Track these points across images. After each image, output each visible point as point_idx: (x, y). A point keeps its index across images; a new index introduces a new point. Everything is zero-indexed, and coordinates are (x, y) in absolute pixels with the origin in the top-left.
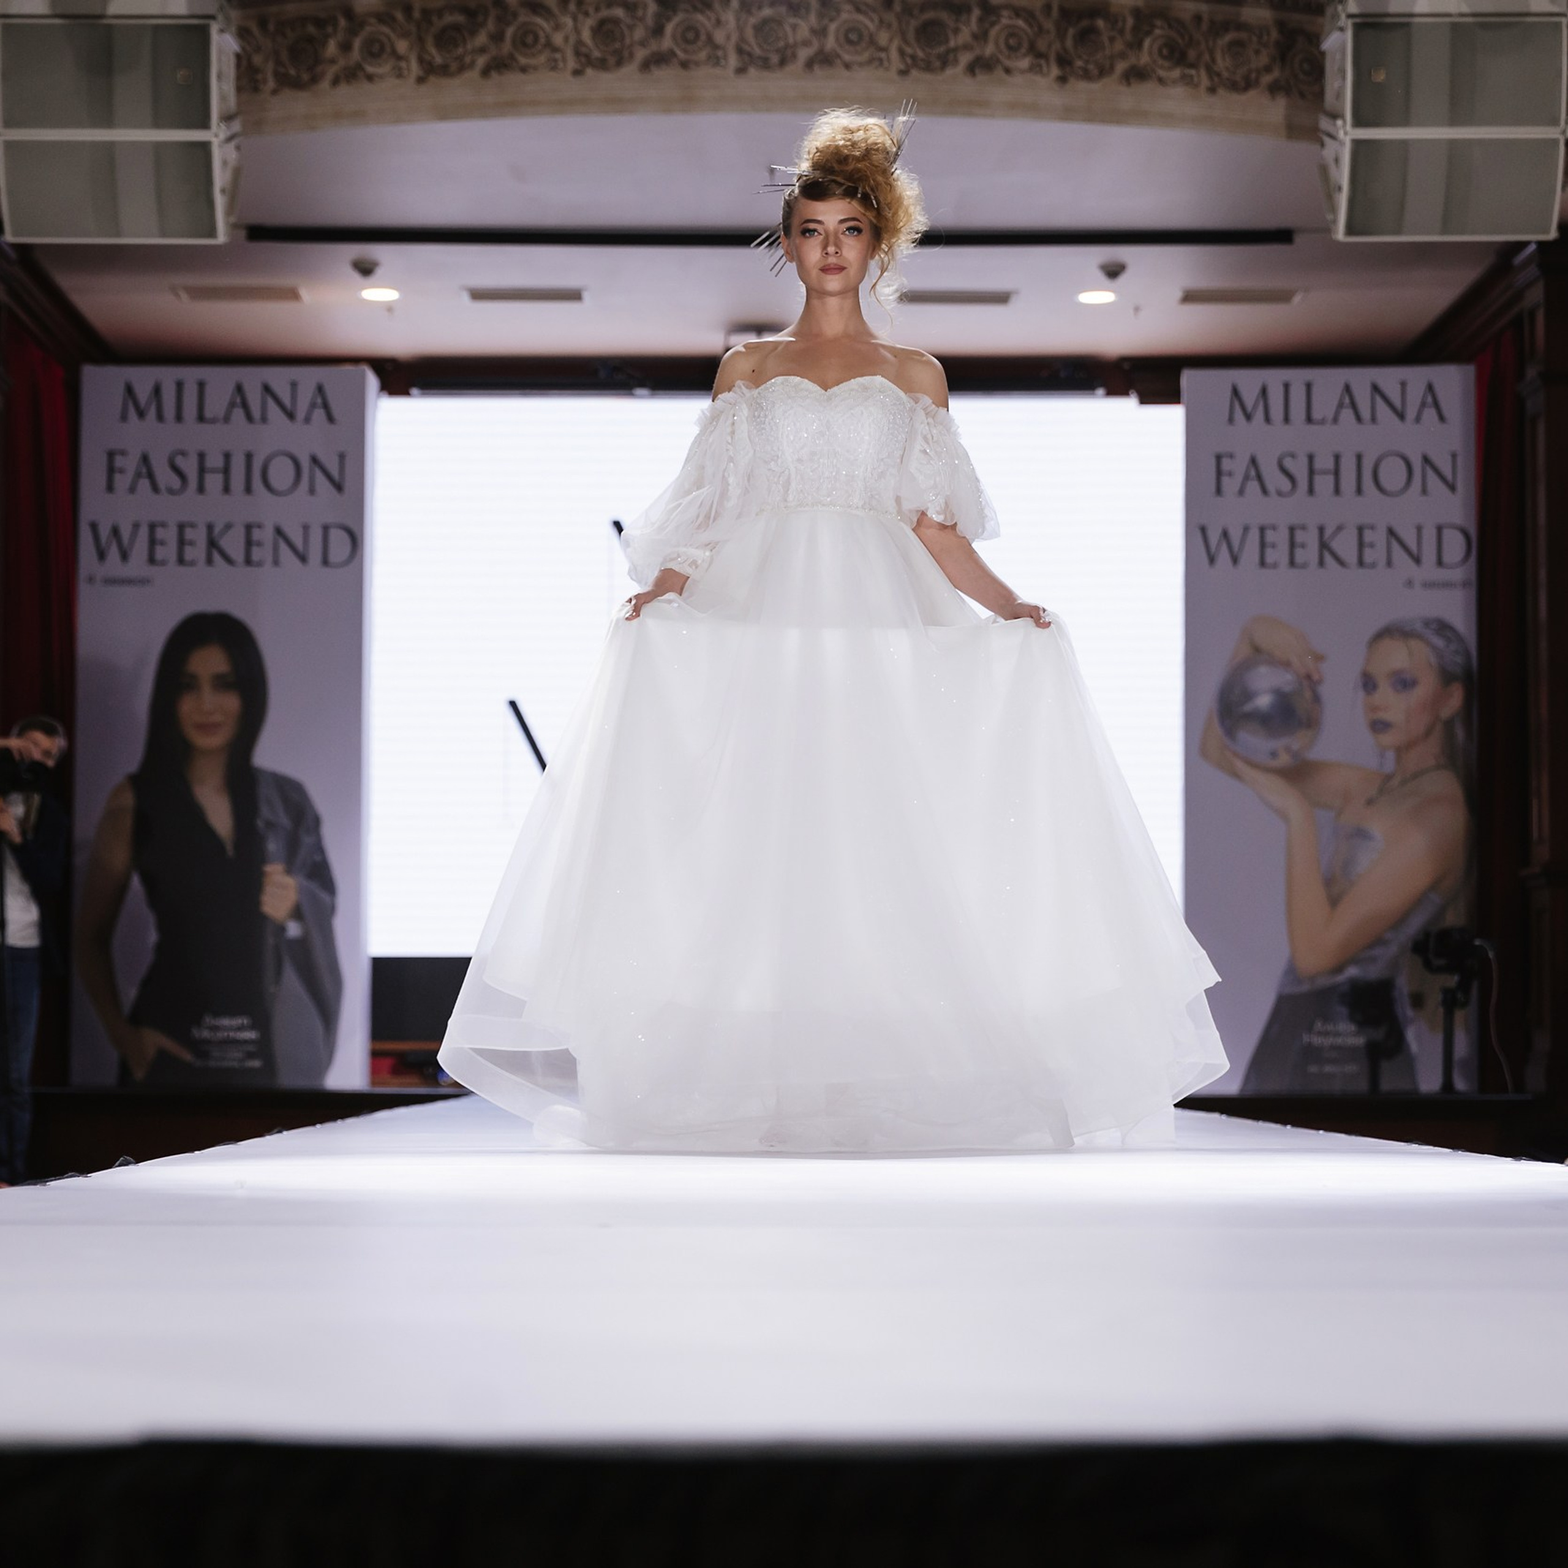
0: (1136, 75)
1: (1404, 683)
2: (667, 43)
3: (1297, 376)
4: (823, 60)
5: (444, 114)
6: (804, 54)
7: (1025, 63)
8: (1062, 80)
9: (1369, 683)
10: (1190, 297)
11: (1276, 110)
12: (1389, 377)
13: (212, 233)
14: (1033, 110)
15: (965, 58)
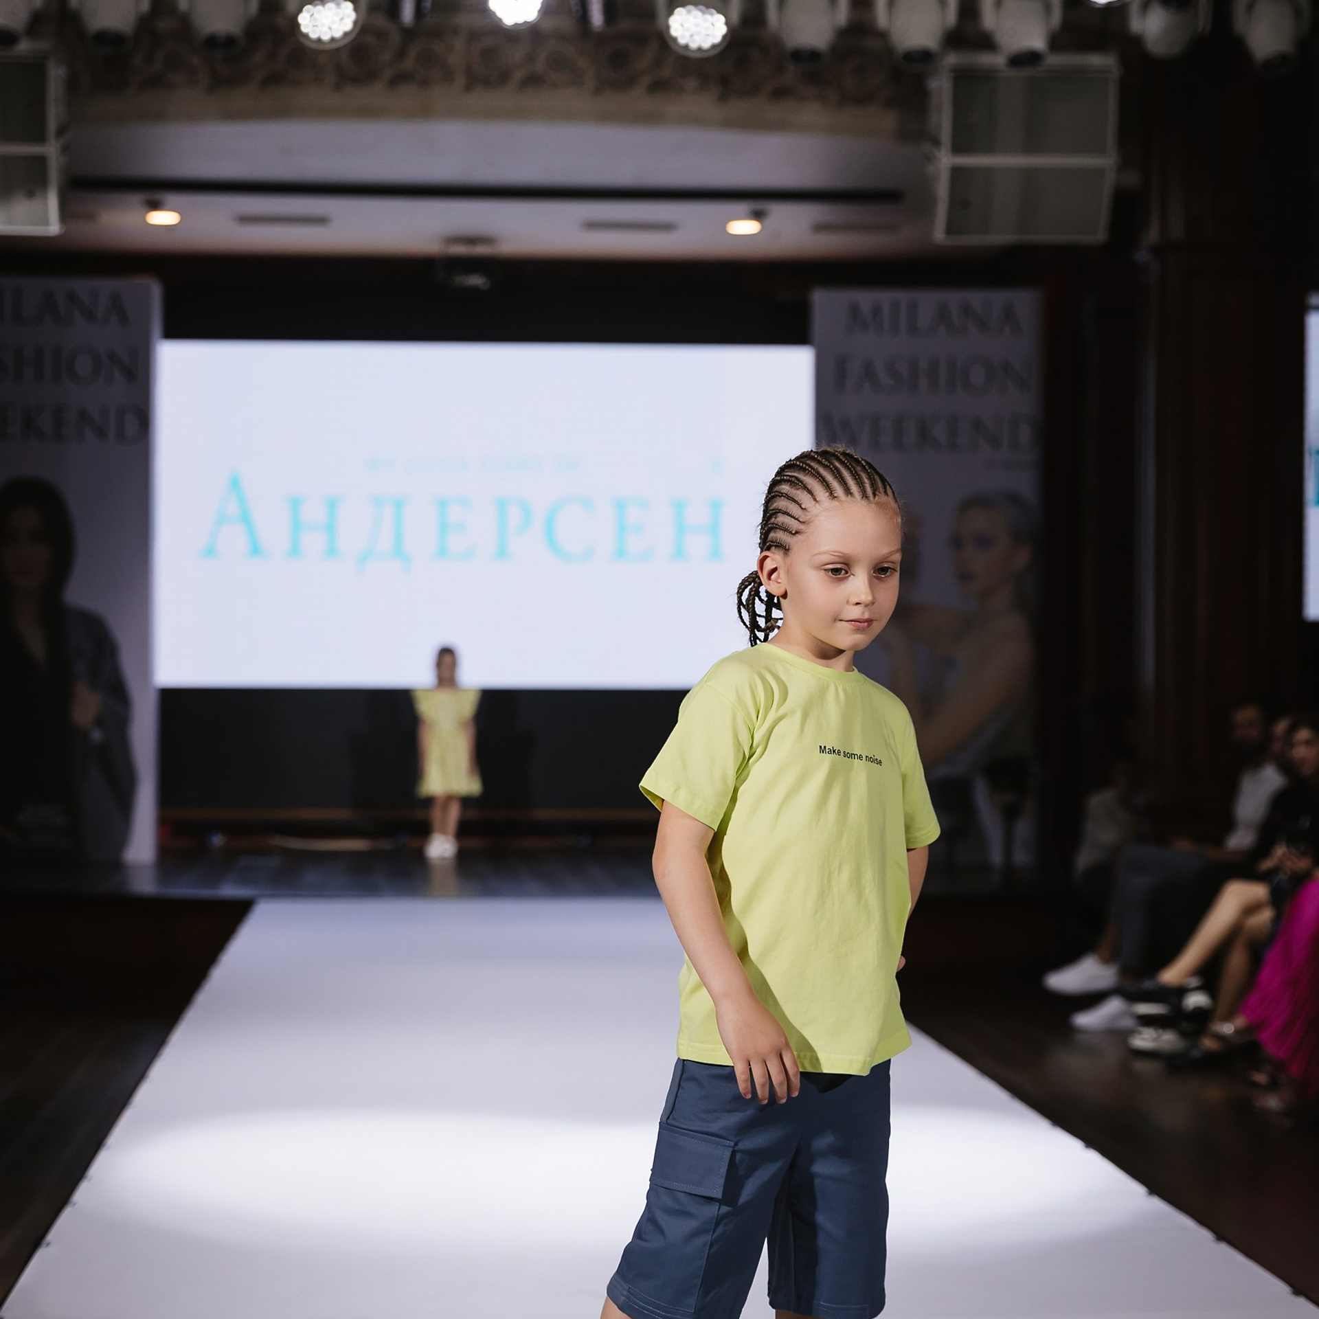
0: (780, 94)
1: (984, 542)
2: (409, 63)
3: (903, 296)
4: (533, 81)
5: (231, 115)
6: (518, 75)
7: (691, 83)
8: (723, 98)
9: (956, 542)
10: (820, 228)
11: (890, 120)
12: (976, 298)
13: (46, 222)
14: (698, 121)
15: (646, 80)
